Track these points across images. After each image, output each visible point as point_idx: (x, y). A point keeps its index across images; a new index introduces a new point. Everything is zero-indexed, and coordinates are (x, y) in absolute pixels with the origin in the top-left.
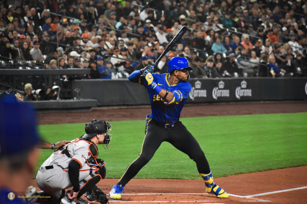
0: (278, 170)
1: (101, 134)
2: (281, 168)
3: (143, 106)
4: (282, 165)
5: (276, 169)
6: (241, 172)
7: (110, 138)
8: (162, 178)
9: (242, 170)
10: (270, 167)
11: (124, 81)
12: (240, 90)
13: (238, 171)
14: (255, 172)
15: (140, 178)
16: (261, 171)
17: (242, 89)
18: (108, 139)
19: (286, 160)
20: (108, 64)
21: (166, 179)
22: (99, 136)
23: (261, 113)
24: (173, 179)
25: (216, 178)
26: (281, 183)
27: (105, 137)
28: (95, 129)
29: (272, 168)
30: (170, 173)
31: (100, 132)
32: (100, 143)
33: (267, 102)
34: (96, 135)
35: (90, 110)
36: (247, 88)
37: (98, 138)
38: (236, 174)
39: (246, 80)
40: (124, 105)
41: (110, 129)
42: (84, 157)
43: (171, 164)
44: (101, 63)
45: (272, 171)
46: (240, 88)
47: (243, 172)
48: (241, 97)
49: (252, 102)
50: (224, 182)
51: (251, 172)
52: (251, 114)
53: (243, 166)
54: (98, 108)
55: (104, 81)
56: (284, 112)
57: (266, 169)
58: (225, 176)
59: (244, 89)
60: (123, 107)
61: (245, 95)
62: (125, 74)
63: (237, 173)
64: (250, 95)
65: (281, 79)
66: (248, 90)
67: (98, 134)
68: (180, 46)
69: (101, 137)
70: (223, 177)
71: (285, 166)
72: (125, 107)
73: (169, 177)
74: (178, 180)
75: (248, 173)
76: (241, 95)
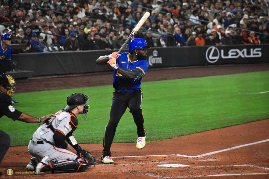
0: (212, 131)
1: (81, 105)
2: (214, 129)
3: (72, 75)
4: (214, 126)
5: (210, 130)
6: (182, 134)
7: (88, 108)
8: (117, 142)
9: (183, 133)
10: (205, 129)
11: (54, 54)
12: (152, 58)
13: (180, 134)
14: (193, 133)
15: (99, 143)
16: (198, 133)
17: (154, 57)
18: (87, 109)
19: (215, 122)
20: (40, 38)
21: (121, 143)
22: (79, 107)
23: (174, 79)
24: (127, 142)
25: (163, 141)
26: (219, 143)
27: (84, 107)
28: (76, 101)
29: (207, 130)
30: (123, 138)
31: (80, 104)
32: (80, 113)
33: (175, 68)
34: (77, 107)
35: (27, 80)
36: (158, 56)
37: (78, 109)
38: (178, 137)
39: (157, 50)
40: (55, 75)
41: (88, 101)
42: (66, 127)
43: (120, 129)
44: (35, 39)
45: (207, 132)
46: (152, 56)
47: (184, 134)
48: (154, 64)
49: (162, 69)
50: (171, 144)
51: (190, 134)
52: (166, 79)
53: (182, 128)
54: (33, 78)
55: (37, 54)
56: (193, 77)
57: (202, 131)
58: (170, 138)
59: (156, 57)
60: (54, 76)
61: (157, 62)
62: (54, 47)
63: (179, 135)
64: (161, 62)
65: (185, 48)
66: (159, 58)
67: (79, 106)
68: (99, 21)
69: (81, 108)
70: (169, 139)
71: (217, 127)
72: (56, 76)
73: (123, 141)
74: (132, 143)
75: (188, 135)
76: (153, 63)
